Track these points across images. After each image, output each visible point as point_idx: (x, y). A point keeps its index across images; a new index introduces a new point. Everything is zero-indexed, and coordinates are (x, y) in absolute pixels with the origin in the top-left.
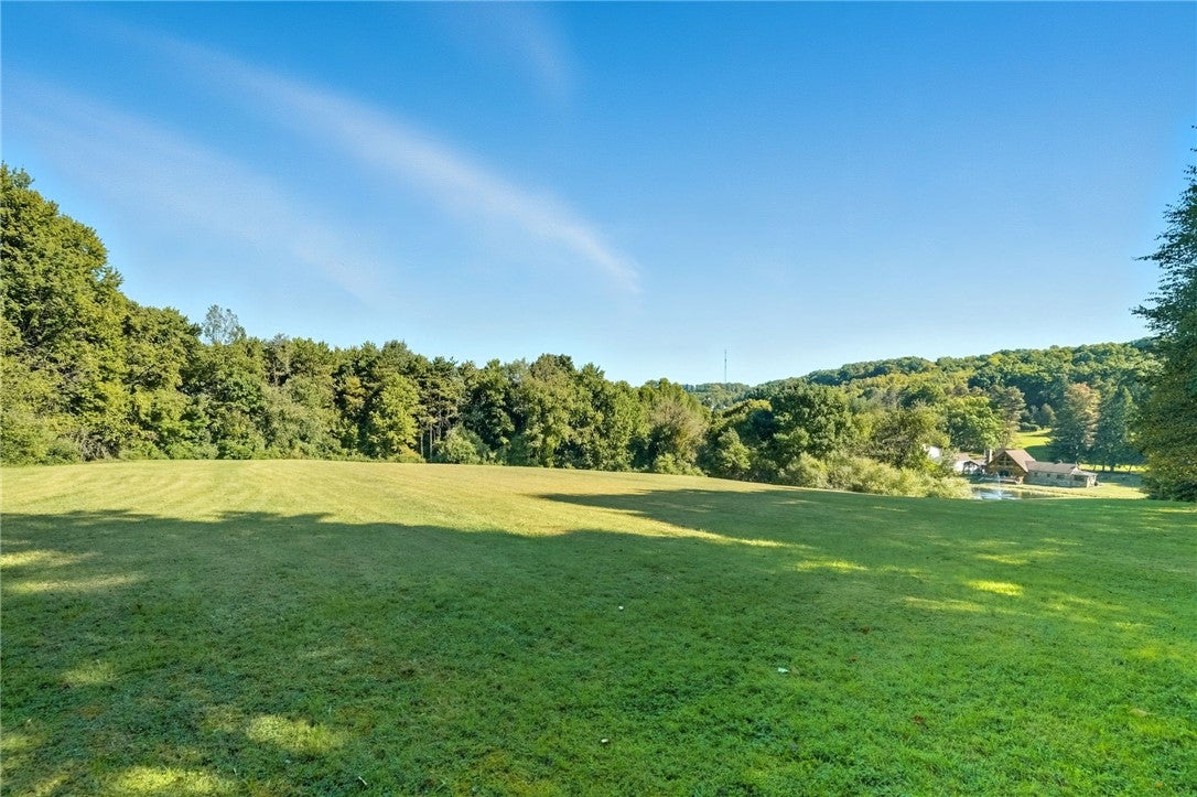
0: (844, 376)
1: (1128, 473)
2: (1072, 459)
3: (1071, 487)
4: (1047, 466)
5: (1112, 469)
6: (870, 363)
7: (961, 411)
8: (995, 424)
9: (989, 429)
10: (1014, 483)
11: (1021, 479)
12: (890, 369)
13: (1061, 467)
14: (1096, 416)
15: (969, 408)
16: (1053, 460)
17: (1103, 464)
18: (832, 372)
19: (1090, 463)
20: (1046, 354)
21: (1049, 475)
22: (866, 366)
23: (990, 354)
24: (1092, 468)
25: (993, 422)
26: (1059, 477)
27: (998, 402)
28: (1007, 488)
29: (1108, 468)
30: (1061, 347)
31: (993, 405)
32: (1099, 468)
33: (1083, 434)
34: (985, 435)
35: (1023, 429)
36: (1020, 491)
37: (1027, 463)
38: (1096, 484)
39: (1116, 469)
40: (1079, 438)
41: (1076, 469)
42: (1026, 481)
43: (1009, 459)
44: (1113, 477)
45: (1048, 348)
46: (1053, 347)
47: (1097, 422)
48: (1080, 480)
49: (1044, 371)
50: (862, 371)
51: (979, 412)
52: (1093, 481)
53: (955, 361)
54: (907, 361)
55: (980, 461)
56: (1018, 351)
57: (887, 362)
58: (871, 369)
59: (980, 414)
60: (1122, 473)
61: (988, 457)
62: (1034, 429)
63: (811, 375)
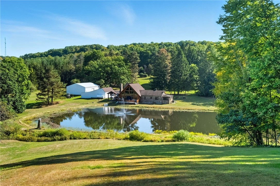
0: (65, 51)
1: (185, 95)
2: (161, 88)
3: (162, 104)
4: (150, 92)
5: (178, 93)
6: (78, 47)
7: (110, 63)
8: (127, 71)
9: (124, 74)
10: (134, 104)
11: (138, 100)
12: (87, 49)
13: (157, 93)
14: (170, 66)
15: (114, 62)
16: (153, 89)
17: (174, 91)
18: (60, 50)
19: (169, 91)
20: (149, 45)
21: (151, 98)
22: (76, 48)
23: (129, 44)
24: (170, 93)
25: (125, 69)
26: (156, 98)
27: (128, 59)
28: (130, 107)
29: (176, 93)
30: (154, 43)
31: (125, 61)
32: (173, 93)
33: (165, 75)
34: (122, 77)
35: (141, 76)
36: (137, 108)
37: (141, 91)
38: (173, 102)
39: (180, 93)
40: (164, 77)
41: (164, 94)
42: (140, 102)
43: (131, 89)
44: (180, 97)
45: (150, 43)
46: (152, 42)
47: (171, 68)
48: (166, 100)
49: (149, 50)
50: (74, 50)
51: (119, 64)
52: (172, 100)
53: (115, 47)
54: (95, 46)
55: (117, 91)
56: (139, 44)
57: (86, 46)
58: (78, 49)
59: (120, 66)
60: (183, 95)
61: (121, 89)
62: (145, 76)
63: (49, 51)
